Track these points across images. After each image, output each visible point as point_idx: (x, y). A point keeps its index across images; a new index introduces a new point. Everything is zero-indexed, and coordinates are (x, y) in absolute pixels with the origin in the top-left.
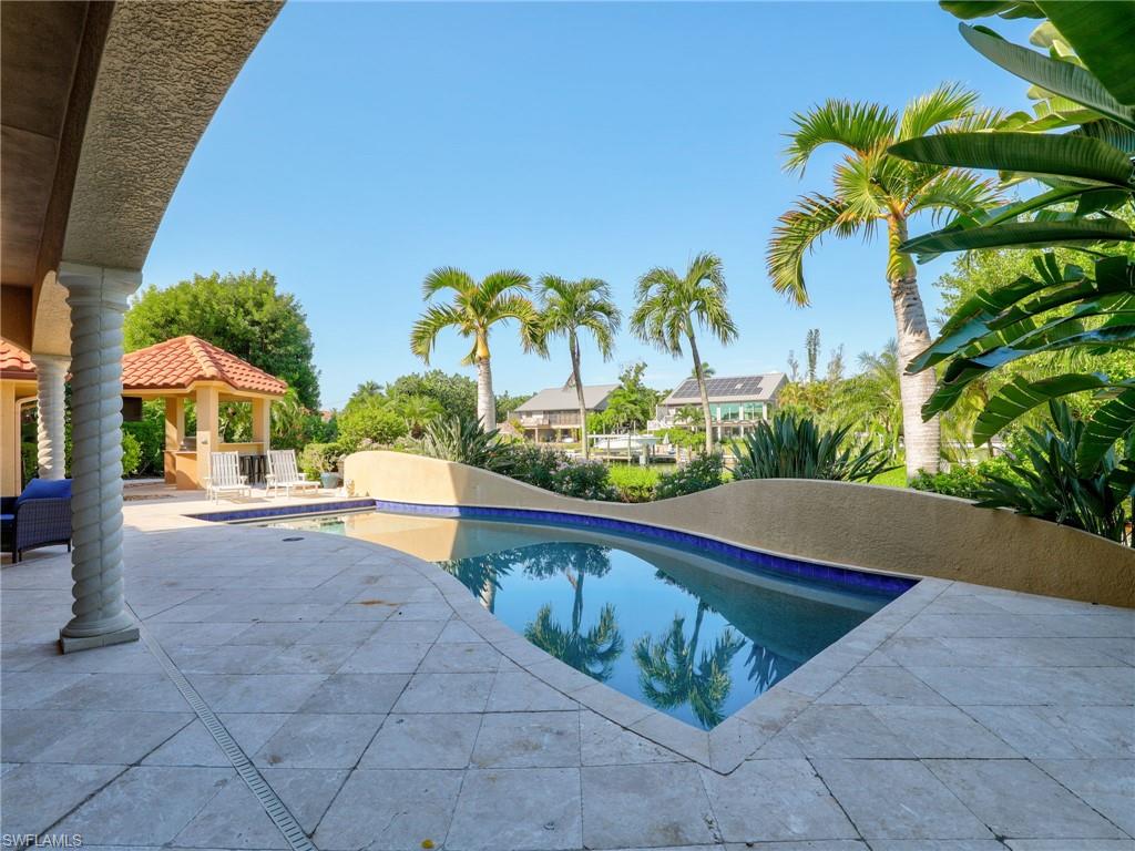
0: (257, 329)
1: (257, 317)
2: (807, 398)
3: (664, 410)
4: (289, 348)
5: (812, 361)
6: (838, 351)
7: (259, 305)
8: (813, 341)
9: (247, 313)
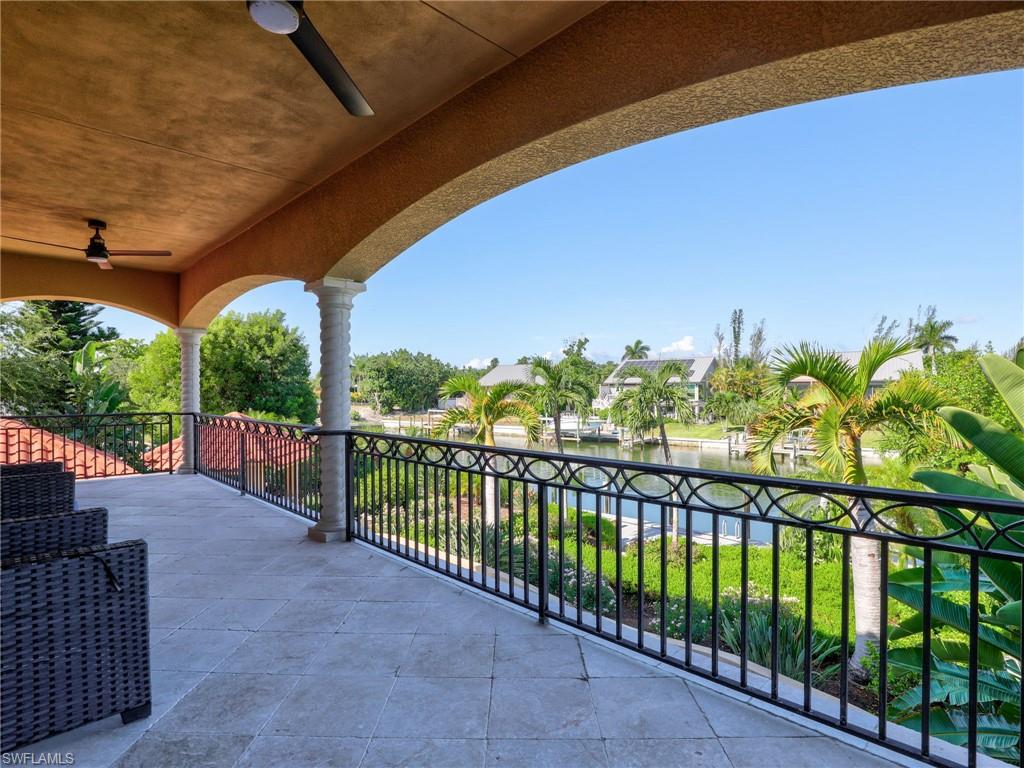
0: (268, 361)
1: (268, 352)
2: (735, 384)
3: (607, 389)
4: (295, 377)
5: (737, 337)
6: (759, 325)
7: (270, 341)
8: (737, 320)
9: (260, 349)
